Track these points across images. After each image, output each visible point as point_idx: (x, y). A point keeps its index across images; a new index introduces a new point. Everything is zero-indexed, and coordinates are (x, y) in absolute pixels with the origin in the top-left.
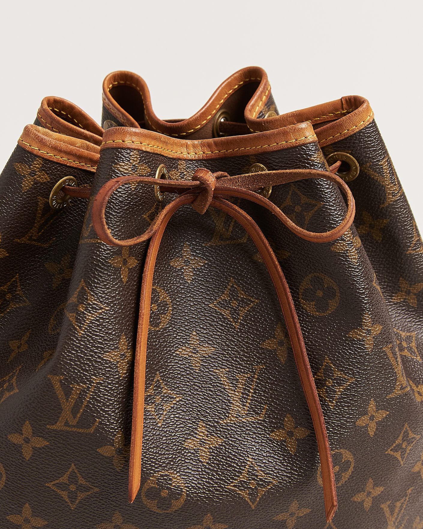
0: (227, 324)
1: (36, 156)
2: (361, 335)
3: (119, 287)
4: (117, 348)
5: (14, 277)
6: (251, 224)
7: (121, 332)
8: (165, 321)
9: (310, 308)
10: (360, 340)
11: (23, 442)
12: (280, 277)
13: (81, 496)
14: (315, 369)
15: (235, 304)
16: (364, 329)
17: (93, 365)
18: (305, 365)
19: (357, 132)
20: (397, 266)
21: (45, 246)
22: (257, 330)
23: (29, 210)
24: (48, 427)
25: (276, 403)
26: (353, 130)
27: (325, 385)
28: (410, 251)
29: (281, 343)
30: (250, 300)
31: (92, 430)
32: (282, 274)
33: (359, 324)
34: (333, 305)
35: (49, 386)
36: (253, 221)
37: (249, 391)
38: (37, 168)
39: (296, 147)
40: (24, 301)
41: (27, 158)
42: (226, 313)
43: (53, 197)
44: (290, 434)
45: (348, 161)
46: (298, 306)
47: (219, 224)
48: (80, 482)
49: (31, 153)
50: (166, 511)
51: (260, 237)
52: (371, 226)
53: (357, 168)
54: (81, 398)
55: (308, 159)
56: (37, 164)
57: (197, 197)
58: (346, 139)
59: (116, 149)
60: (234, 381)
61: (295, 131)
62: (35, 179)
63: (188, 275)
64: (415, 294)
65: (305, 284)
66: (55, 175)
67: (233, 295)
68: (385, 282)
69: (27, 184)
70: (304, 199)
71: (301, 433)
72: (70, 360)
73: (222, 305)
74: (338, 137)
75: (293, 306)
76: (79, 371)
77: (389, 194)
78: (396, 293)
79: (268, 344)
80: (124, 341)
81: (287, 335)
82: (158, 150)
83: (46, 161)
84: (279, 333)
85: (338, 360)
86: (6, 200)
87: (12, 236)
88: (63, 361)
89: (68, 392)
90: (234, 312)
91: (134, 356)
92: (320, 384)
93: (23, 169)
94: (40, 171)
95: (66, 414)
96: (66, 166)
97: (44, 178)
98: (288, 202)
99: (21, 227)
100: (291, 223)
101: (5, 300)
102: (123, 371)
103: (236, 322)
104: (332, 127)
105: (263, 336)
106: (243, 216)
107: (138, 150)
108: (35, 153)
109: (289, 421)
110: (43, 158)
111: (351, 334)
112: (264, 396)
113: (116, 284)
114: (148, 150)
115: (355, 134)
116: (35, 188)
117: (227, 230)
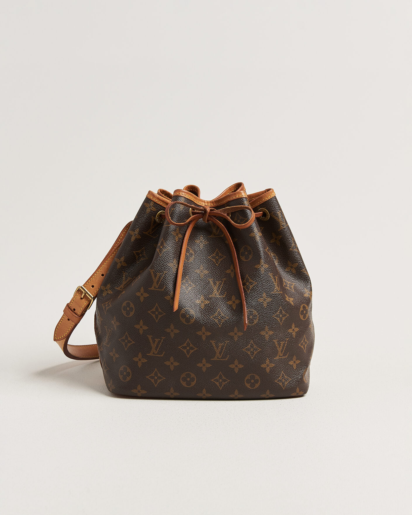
0: (214, 264)
1: (152, 200)
2: (259, 267)
3: (174, 242)
4: (172, 262)
5: (143, 248)
6: (223, 227)
7: (175, 257)
8: (191, 260)
9: (243, 258)
10: (259, 268)
11: (141, 295)
12: (233, 247)
13: (160, 316)
14: (243, 279)
15: (217, 257)
16: (260, 265)
17: (164, 267)
18: (239, 276)
19: (268, 200)
20: (286, 255)
21: (154, 238)
22: (224, 266)
23: (149, 221)
24: (149, 289)
25: (229, 292)
26: (266, 199)
27: (245, 285)
28: (291, 249)
29: (232, 271)
30: (223, 256)
31: (163, 290)
32: (233, 245)
33: (259, 263)
34: (251, 257)
35: (150, 274)
36: (224, 227)
37: (220, 287)
38: (152, 205)
39: (239, 199)
40: (146, 258)
41: (149, 201)
42: (214, 260)
43: (157, 217)
44: (234, 302)
45: (265, 211)
46: (239, 258)
47: (214, 230)
48: (159, 310)
49: (150, 199)
50: (188, 324)
51: (226, 233)
52: (276, 239)
53: (268, 214)
54: (160, 278)
55: (242, 203)
56: (152, 204)
57: (204, 215)
58: (264, 203)
59: (177, 196)
60: (215, 284)
61: (238, 193)
62: (151, 209)
63: (202, 246)
64: (295, 268)
65: (242, 250)
66: (158, 209)
67: (217, 254)
68: (282, 262)
69: (148, 211)
70: (241, 218)
71: (237, 302)
72: (157, 264)
73: (213, 257)
74: (261, 202)
75: (236, 257)
76: (160, 269)
77: (281, 225)
78: (287, 267)
79: (228, 271)
80: (175, 262)
81: (234, 268)
82: (192, 200)
83: (155, 203)
84: (232, 267)
85: (251, 276)
86: (141, 216)
87: (143, 230)
88: (154, 264)
89: (155, 276)
90: (217, 260)
91: (178, 266)
92: (244, 284)
93: (147, 205)
94: (153, 207)
95: (155, 284)
96: (162, 206)
97: (154, 209)
98: (236, 219)
99: (146, 227)
100: (232, 222)
101: (139, 256)
102: (174, 271)
103: (217, 264)
104: (259, 198)
105: (227, 269)
106: (221, 225)
107: (184, 197)
108: (151, 199)
109: (233, 298)
110: (154, 202)
111: (256, 266)
112: (225, 289)
113: (174, 241)
114: (188, 198)
115: (267, 201)
116: (151, 213)
117: (217, 232)
